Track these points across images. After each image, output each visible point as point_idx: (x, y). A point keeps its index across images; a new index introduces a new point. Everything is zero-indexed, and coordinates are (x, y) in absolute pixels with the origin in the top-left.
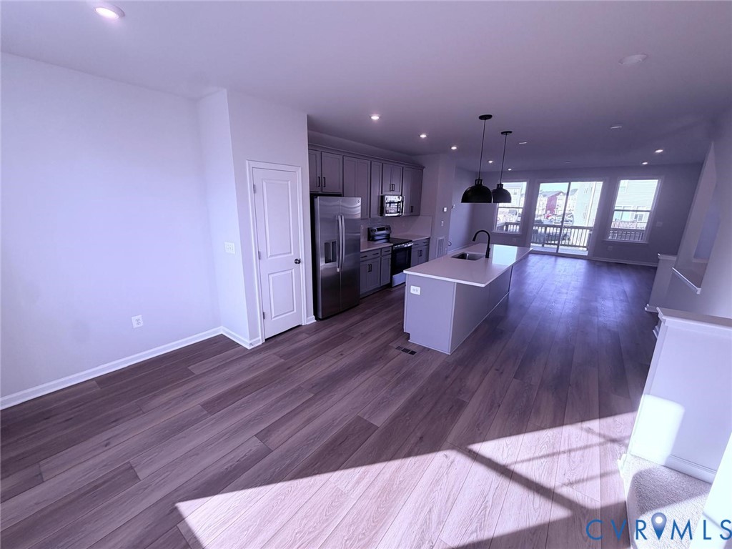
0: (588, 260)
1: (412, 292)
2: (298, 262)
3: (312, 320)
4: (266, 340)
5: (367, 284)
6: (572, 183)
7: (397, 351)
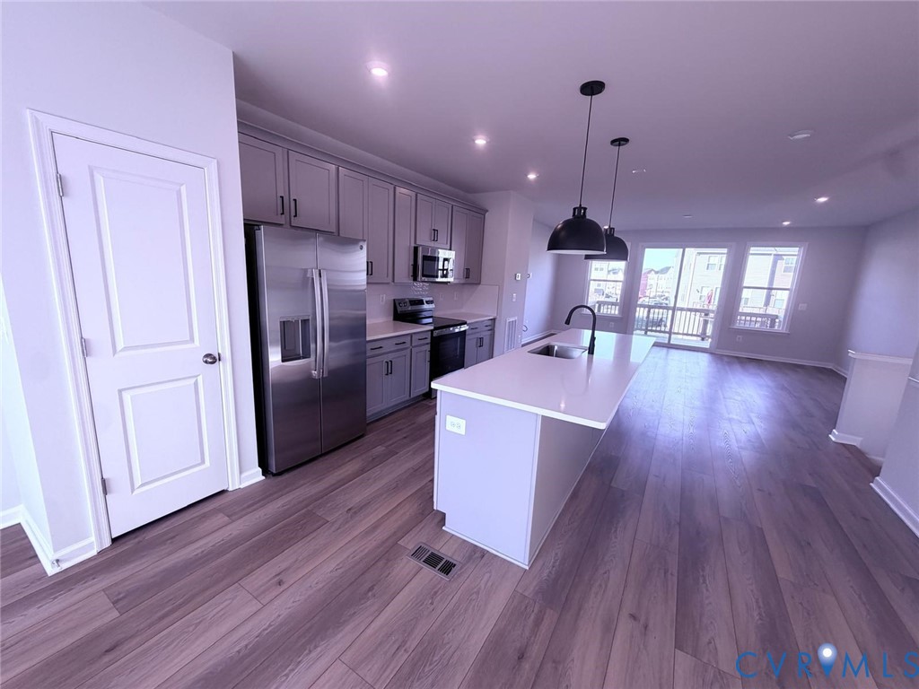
0: (711, 353)
1: (449, 427)
2: (212, 359)
3: (255, 475)
4: (114, 540)
5: (382, 395)
6: (687, 249)
7: (414, 563)
